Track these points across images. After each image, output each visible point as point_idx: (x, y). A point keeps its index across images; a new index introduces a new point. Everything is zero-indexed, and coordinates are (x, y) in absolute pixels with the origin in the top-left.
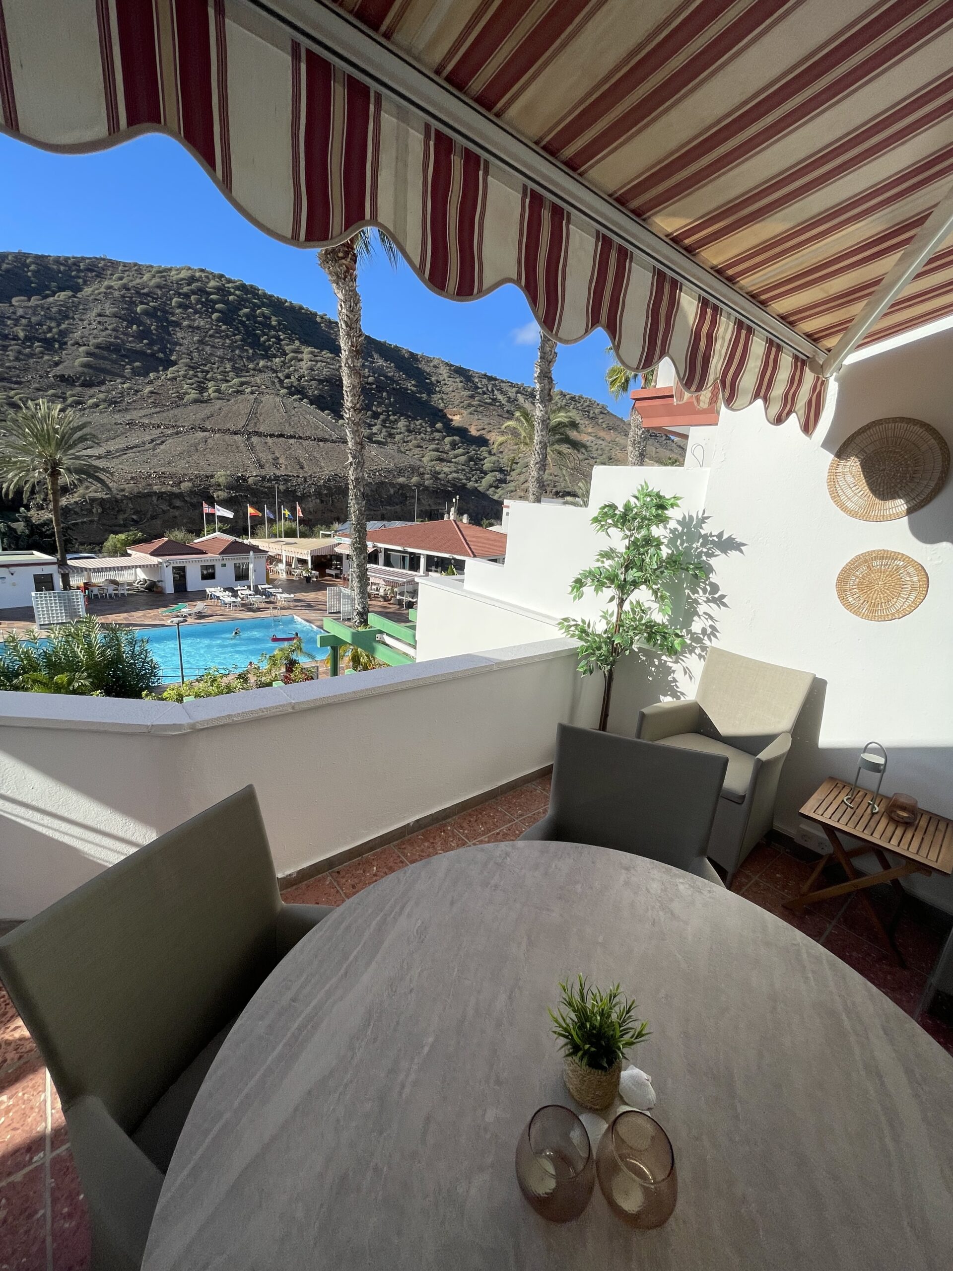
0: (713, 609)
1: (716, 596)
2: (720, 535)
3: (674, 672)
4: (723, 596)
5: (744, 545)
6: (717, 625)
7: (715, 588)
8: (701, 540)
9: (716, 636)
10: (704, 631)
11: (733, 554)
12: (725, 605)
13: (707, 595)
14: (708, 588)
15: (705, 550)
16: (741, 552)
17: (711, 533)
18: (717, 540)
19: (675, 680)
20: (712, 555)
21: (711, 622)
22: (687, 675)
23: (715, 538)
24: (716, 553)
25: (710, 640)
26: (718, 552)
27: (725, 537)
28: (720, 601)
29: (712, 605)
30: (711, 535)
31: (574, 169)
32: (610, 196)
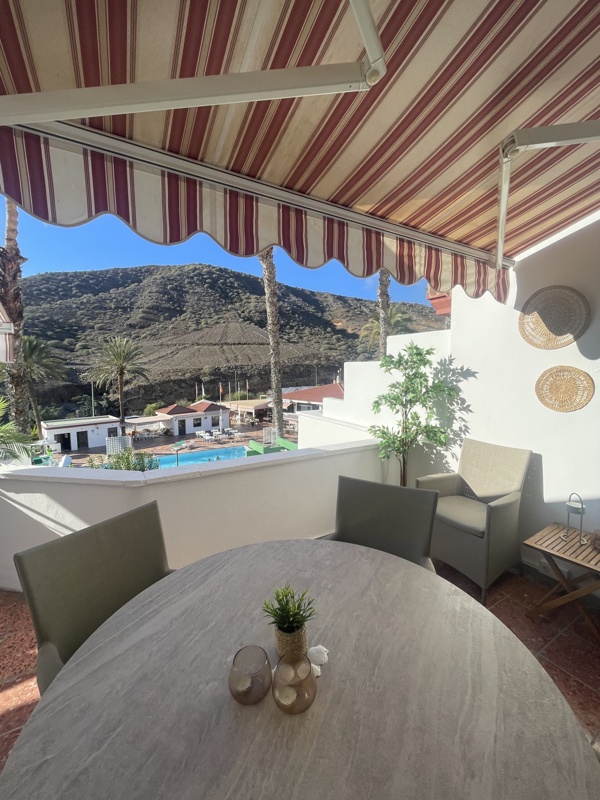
0: (464, 415)
1: (465, 406)
2: (462, 368)
3: (446, 457)
4: (469, 406)
5: (477, 373)
6: (468, 424)
7: (463, 401)
8: (451, 373)
9: (468, 432)
10: (460, 428)
11: (471, 379)
12: (471, 411)
13: (459, 406)
14: (459, 401)
15: (454, 378)
16: (475, 377)
17: (456, 368)
18: (460, 371)
19: (447, 463)
20: (459, 381)
21: (464, 423)
22: (455, 458)
23: (459, 371)
24: (461, 380)
25: (465, 434)
26: (462, 379)
27: (465, 369)
28: (467, 409)
29: (463, 412)
30: (457, 369)
31: (304, 193)
32: (327, 200)
